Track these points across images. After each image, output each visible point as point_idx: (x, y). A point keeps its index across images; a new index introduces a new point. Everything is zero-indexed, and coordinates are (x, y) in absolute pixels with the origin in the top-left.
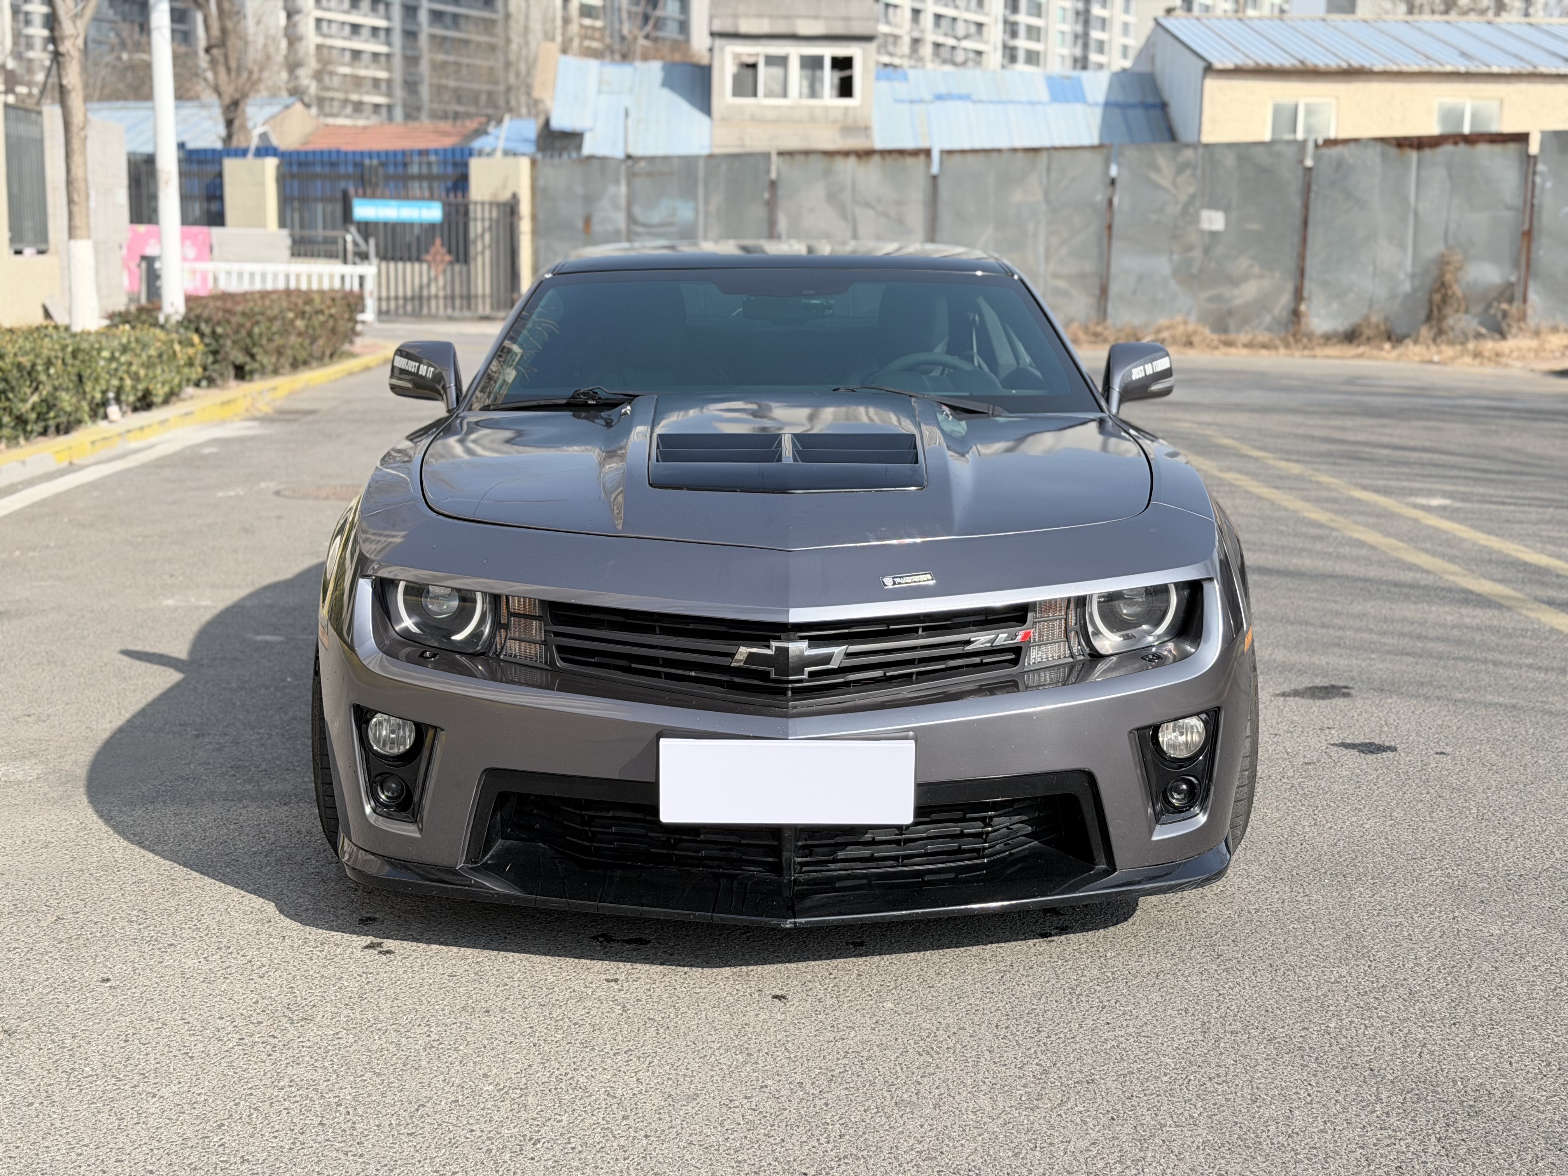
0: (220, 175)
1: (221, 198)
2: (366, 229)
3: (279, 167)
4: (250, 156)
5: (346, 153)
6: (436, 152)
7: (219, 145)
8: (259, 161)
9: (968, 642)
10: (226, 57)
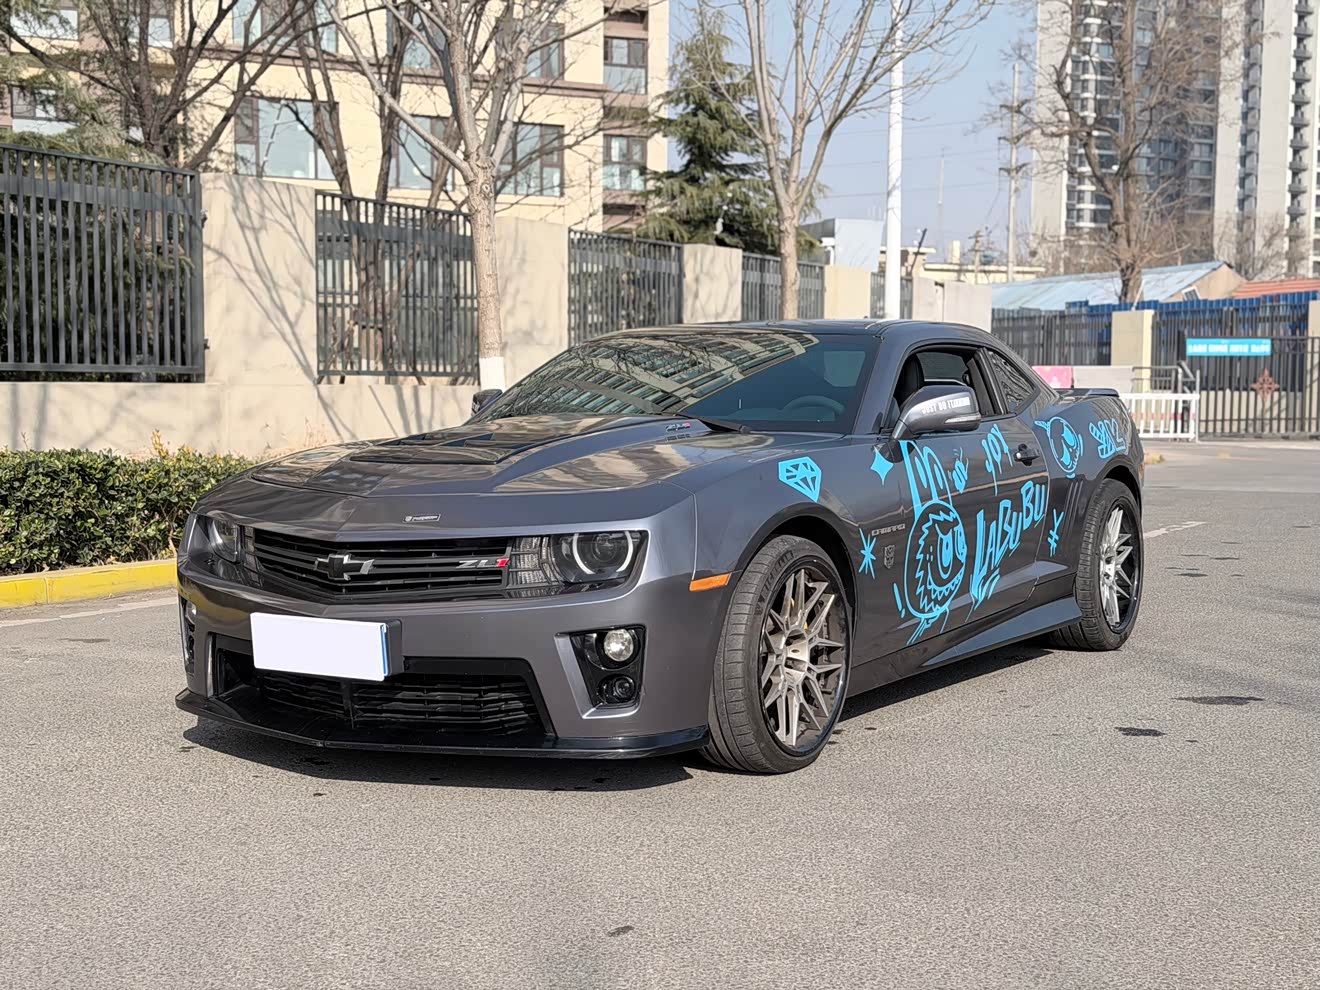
0: (1109, 326)
1: (1109, 344)
2: (1197, 362)
3: (1154, 317)
4: (1133, 309)
5: (1211, 302)
6: (1286, 296)
7: (1114, 301)
8: (1139, 312)
9: (459, 564)
10: (1127, 230)
